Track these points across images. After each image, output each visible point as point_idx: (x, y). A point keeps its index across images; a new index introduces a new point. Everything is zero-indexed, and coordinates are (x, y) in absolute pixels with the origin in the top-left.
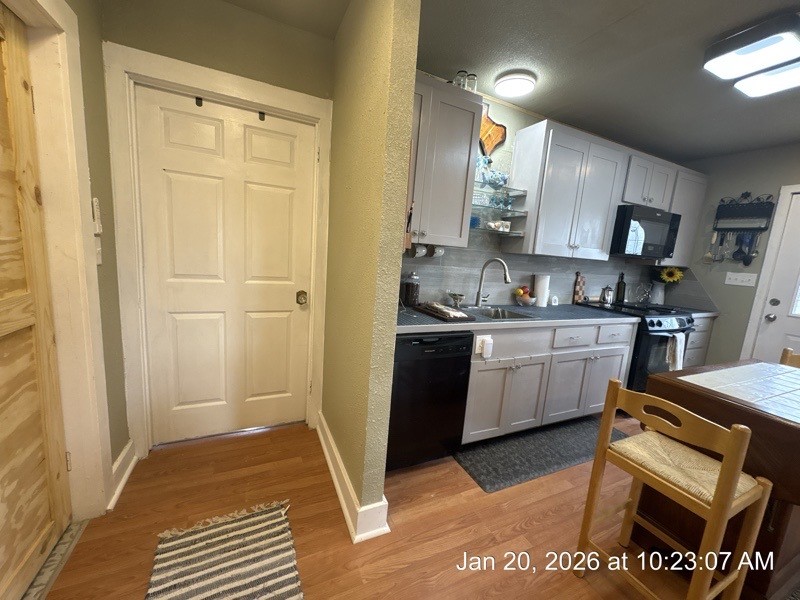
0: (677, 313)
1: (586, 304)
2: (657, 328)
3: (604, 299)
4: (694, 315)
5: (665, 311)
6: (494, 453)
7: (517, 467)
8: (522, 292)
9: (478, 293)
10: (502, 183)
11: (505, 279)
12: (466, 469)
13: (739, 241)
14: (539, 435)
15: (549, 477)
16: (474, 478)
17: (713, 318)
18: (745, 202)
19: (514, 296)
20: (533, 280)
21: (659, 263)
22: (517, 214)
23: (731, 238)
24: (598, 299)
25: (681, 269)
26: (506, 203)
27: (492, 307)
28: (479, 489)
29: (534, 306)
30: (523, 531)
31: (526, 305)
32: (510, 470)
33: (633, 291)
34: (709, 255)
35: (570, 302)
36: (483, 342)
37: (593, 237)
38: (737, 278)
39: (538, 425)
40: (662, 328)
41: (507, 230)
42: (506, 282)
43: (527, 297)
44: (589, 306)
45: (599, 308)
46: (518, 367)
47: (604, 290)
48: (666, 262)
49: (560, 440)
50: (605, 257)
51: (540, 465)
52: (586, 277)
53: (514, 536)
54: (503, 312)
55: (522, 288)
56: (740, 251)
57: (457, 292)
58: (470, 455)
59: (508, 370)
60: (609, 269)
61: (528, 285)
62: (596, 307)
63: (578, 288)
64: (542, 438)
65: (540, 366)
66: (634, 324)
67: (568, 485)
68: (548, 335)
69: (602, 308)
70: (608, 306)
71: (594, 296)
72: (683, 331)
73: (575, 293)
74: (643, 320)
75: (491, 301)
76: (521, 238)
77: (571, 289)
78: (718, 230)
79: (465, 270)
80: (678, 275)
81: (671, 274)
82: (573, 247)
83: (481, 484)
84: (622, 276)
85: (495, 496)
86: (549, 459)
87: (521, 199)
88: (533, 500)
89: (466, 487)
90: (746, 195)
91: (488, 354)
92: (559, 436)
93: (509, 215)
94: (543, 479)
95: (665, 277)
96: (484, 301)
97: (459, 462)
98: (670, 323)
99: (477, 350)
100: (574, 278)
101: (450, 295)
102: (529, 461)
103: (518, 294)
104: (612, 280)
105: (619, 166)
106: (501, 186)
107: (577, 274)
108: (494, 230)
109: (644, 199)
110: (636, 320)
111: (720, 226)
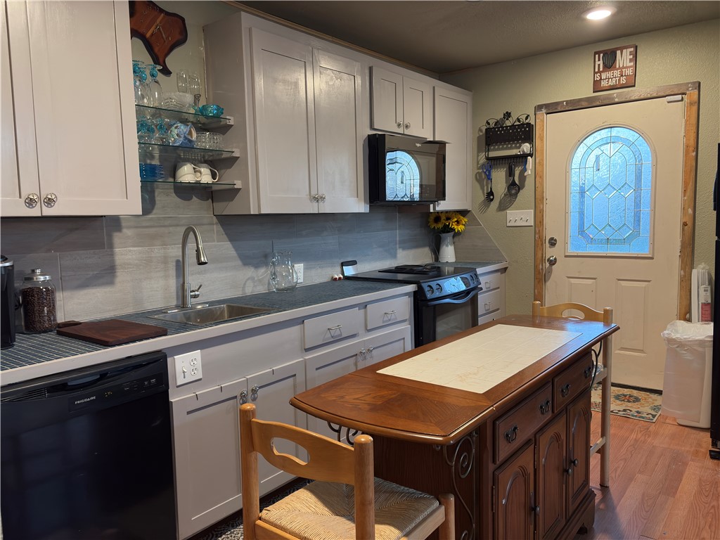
2: (437, 294)
4: (479, 270)
18: (508, 123)
21: (434, 208)
37: (342, 182)
38: (516, 217)
40: (443, 294)
46: (254, 391)
66: (409, 294)
68: (294, 331)
74: (420, 287)
78: (491, 160)
82: (318, 199)
90: (508, 115)
96: (192, 297)
98: (452, 283)
105: (359, 81)
109: (399, 125)
110: (411, 288)
111: (492, 154)
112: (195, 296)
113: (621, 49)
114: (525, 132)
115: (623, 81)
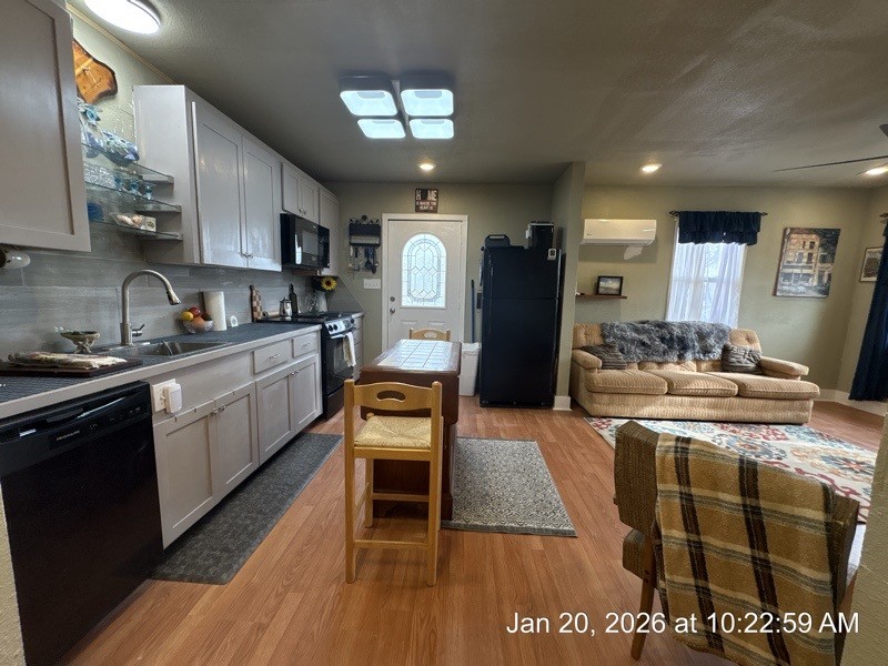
0: (343, 316)
1: (267, 320)
2: (334, 332)
3: (284, 312)
4: (354, 316)
5: (333, 316)
6: (212, 531)
7: (251, 528)
8: (192, 316)
9: (123, 326)
10: (131, 157)
11: (170, 298)
12: (181, 579)
13: (367, 255)
14: (259, 479)
15: (286, 516)
16: (199, 581)
17: (362, 317)
18: (365, 223)
19: (180, 323)
20: (202, 299)
21: (320, 272)
22: (164, 208)
23: (361, 251)
24: (278, 313)
25: (335, 278)
26: (142, 189)
27: (152, 341)
28: (215, 587)
29: (211, 331)
30: (287, 588)
31: (200, 331)
32: (243, 537)
33: (303, 301)
34: (350, 265)
35: (250, 321)
36: (165, 392)
37: (264, 246)
38: (370, 283)
39: (258, 466)
40: (338, 331)
41: (154, 230)
42: (173, 303)
43: (201, 321)
44: (271, 322)
45: (280, 323)
46: (221, 410)
47: (282, 302)
48: (325, 272)
49: (282, 471)
50: (278, 268)
51: (275, 508)
52: (260, 290)
53: (280, 603)
54: (173, 346)
55: (191, 310)
56: (368, 262)
57: (78, 327)
58: (179, 557)
59: (210, 417)
60: (279, 281)
61: (196, 305)
62: (275, 322)
63: (255, 303)
64: (263, 479)
65: (246, 399)
66: (317, 331)
67: (308, 509)
68: (246, 360)
69: (284, 322)
70: (289, 318)
71: (273, 311)
72: (350, 331)
73: (253, 309)
74: (324, 326)
75: (146, 333)
76: (179, 242)
77: (248, 306)
78: (354, 245)
79: (85, 292)
80: (334, 283)
81: (328, 283)
82: (247, 256)
83: (212, 581)
84: (292, 288)
85: (239, 579)
86: (280, 496)
87: (165, 187)
88: (283, 548)
89: (192, 599)
90: (364, 218)
91: (176, 405)
92: (280, 468)
93: (150, 207)
94: (282, 521)
95: (325, 286)
96: (134, 335)
97: (165, 578)
98: (341, 325)
99: (158, 405)
100: (248, 292)
101: (64, 335)
102: (260, 512)
103: (187, 319)
104: (285, 292)
105: (274, 171)
106: (131, 161)
107: (251, 288)
108: (131, 227)
109: (300, 210)
110: (318, 327)
111: (353, 241)
112: (137, 335)
113: (431, 190)
114: (375, 230)
115: (431, 208)
